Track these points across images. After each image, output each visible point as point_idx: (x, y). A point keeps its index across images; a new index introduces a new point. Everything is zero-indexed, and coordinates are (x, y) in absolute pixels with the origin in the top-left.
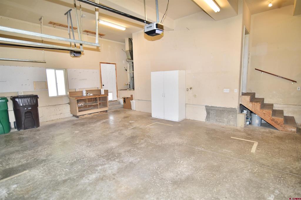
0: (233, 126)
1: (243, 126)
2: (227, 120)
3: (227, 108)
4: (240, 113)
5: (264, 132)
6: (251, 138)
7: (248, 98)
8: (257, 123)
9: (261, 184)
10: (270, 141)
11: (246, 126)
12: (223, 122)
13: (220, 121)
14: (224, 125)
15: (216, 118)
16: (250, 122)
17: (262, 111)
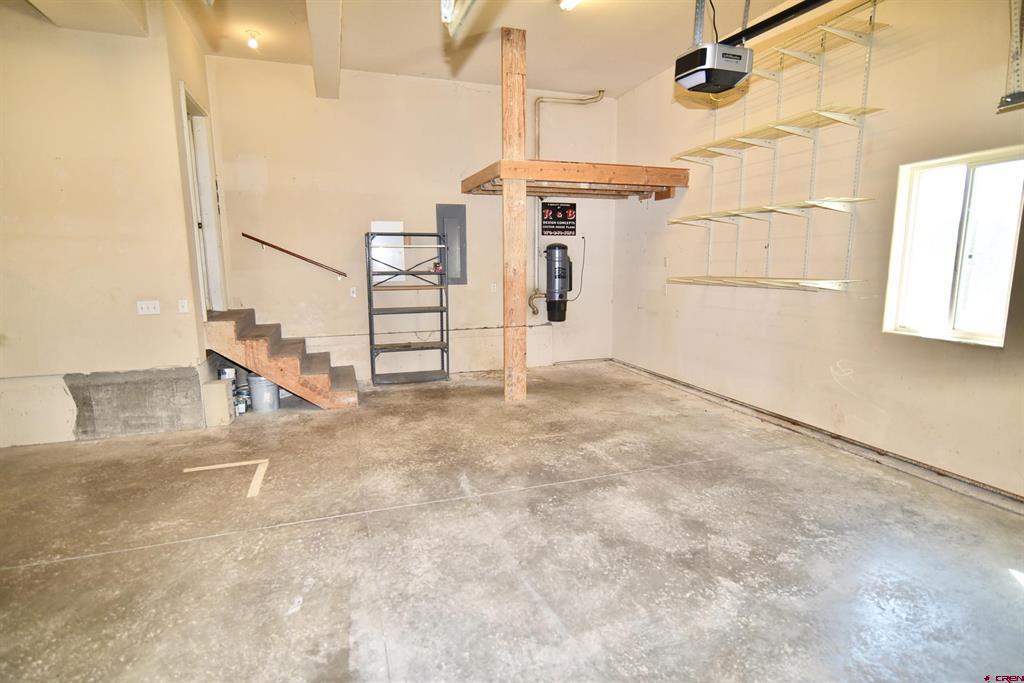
0: (195, 429)
1: (227, 421)
2: (170, 413)
3: (160, 371)
4: (214, 379)
5: (286, 424)
6: (249, 454)
7: (228, 328)
8: (269, 401)
9: (270, 583)
10: (301, 447)
11: (235, 418)
12: (156, 425)
13: (143, 425)
14: (159, 434)
15: (122, 416)
16: (249, 403)
17: (275, 362)
